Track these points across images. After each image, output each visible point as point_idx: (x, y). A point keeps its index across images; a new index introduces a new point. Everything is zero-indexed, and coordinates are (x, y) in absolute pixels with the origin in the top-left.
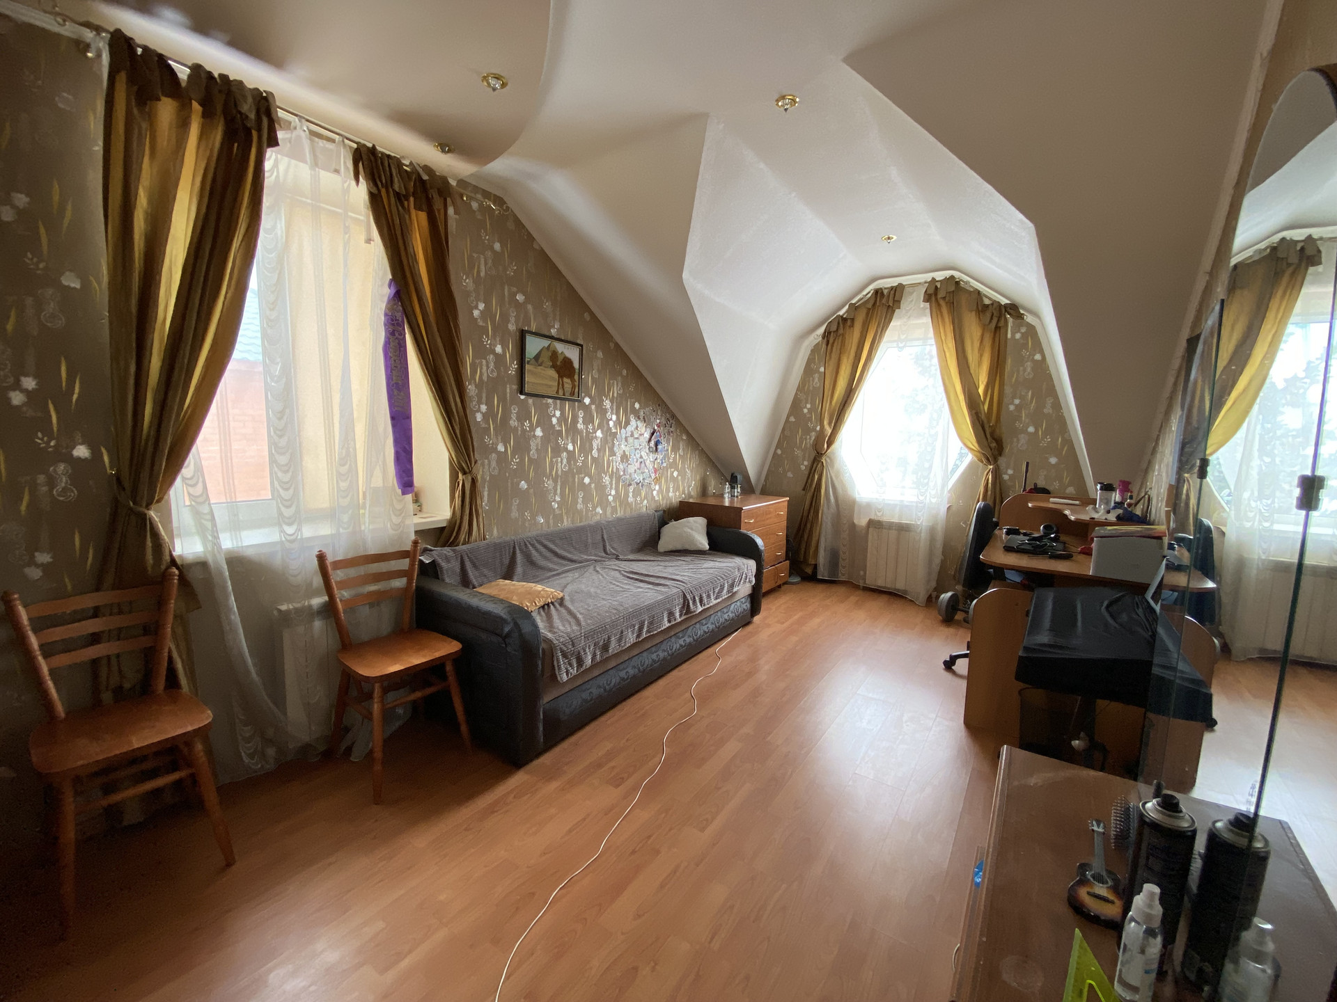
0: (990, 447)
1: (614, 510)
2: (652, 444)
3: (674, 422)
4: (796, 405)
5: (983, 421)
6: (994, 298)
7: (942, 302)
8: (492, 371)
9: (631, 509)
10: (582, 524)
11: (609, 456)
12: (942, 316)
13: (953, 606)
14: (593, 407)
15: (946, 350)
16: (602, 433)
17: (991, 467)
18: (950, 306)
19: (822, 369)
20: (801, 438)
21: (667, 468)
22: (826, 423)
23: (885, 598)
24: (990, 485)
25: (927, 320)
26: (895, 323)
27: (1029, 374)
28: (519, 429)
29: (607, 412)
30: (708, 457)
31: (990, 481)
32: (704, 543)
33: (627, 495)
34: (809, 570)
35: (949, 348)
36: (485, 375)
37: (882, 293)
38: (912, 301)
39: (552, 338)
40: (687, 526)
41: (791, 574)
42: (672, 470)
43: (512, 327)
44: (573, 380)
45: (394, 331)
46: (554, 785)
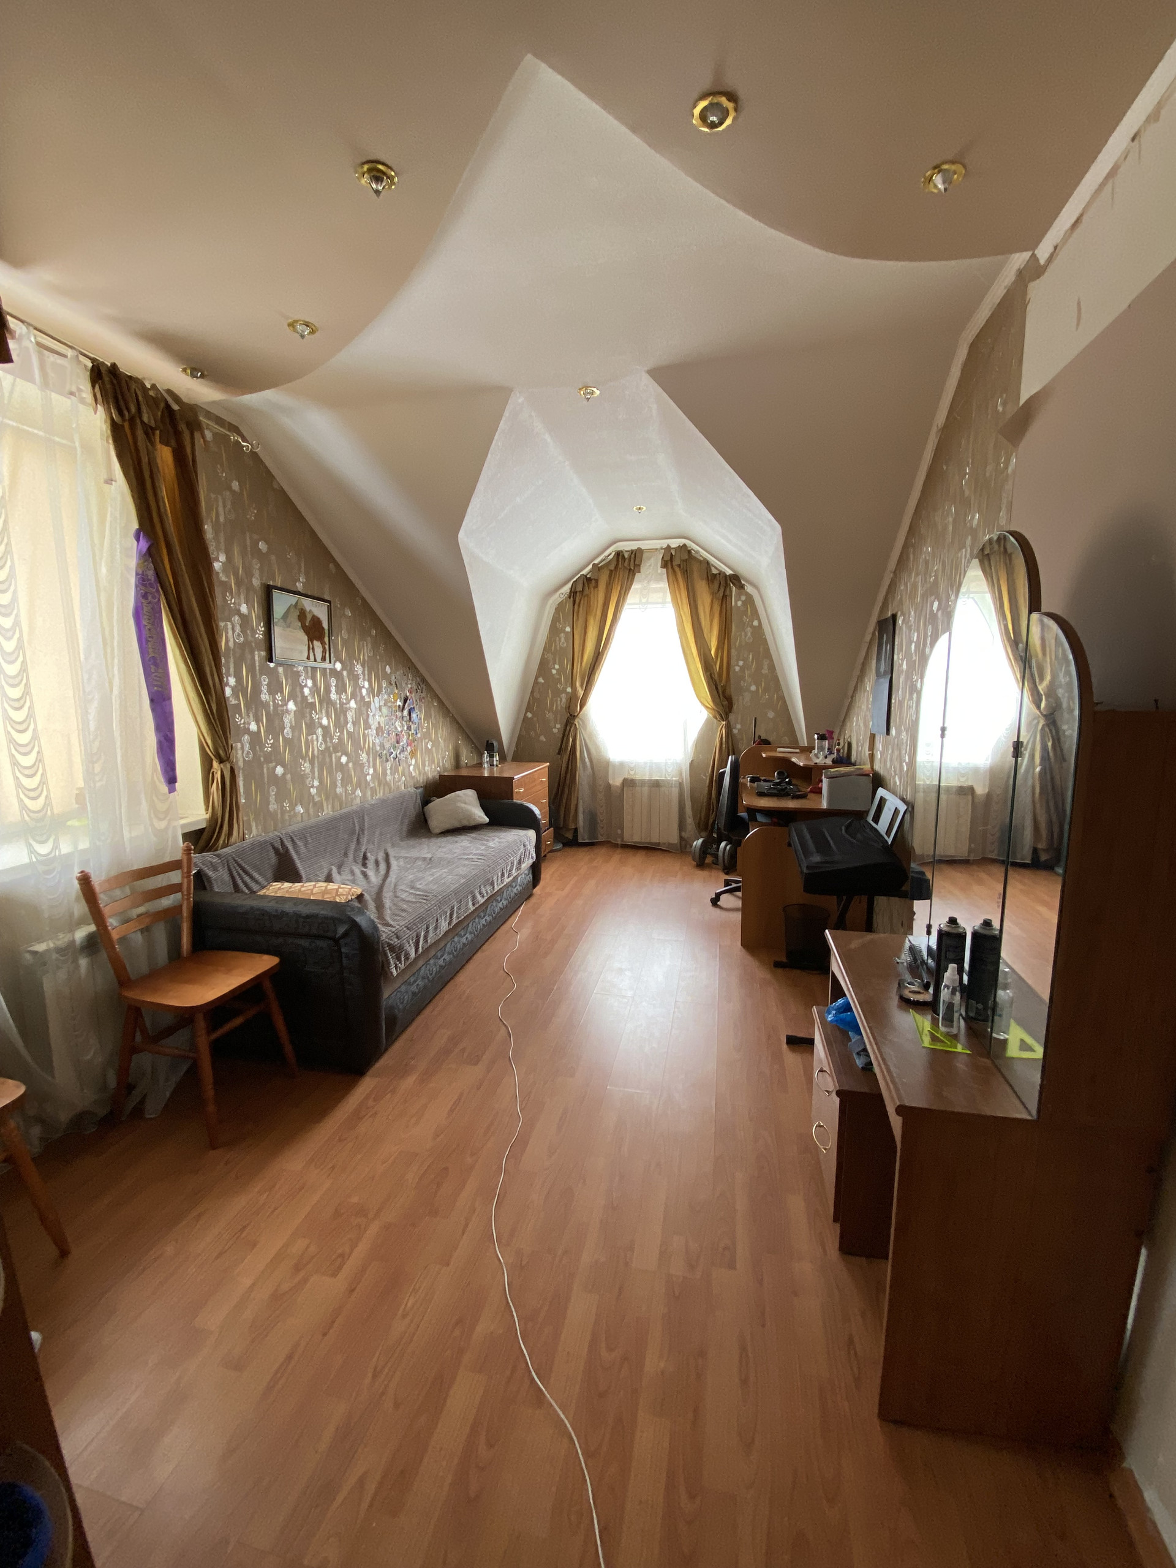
0: (723, 705)
1: (373, 791)
2: (406, 713)
3: (424, 687)
4: (544, 667)
5: (715, 681)
6: (720, 569)
7: (677, 569)
8: (239, 635)
9: (390, 789)
10: (344, 811)
11: (365, 729)
12: (678, 583)
13: (704, 850)
14: (345, 673)
15: (682, 615)
16: (356, 703)
17: (724, 723)
18: (684, 573)
19: (568, 629)
20: (552, 699)
21: (421, 739)
22: (578, 684)
23: (642, 853)
24: (724, 739)
25: (664, 585)
26: (636, 586)
27: (749, 638)
28: (271, 703)
29: (359, 679)
30: (458, 723)
31: (724, 736)
32: (481, 817)
33: (385, 774)
34: (570, 835)
35: (684, 613)
36: (232, 640)
37: (623, 556)
38: (650, 565)
39: (299, 593)
40: (460, 801)
41: (554, 842)
42: (427, 741)
43: (256, 582)
44: (323, 643)
45: (146, 593)
46: (410, 1081)
